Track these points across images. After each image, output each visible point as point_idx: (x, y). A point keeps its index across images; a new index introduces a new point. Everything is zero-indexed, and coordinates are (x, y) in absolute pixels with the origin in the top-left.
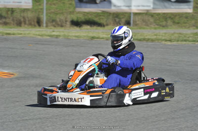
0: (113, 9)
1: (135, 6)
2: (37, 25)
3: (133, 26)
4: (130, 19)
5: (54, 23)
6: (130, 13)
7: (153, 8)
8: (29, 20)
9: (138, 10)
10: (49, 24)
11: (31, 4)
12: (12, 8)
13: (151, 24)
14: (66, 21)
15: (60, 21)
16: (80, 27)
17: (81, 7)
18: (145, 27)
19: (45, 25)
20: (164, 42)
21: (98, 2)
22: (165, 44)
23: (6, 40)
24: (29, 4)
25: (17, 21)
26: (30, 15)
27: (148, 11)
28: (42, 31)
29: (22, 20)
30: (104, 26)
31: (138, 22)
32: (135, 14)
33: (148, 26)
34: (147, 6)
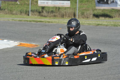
0: (118, 7)
5: (83, 16)
11: (70, 4)
12: (59, 7)
15: (86, 15)
16: (98, 18)
17: (99, 6)
23: (46, 25)
24: (68, 4)
26: (69, 11)
29: (64, 14)
30: (113, 18)
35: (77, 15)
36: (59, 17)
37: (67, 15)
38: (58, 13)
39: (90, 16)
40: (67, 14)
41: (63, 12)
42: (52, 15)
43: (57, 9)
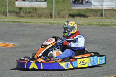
0: (93, 7)
1: (105, 5)
3: (104, 17)
4: (103, 13)
5: (59, 16)
6: (103, 10)
8: (45, 15)
9: (107, 8)
11: (46, 5)
12: (36, 8)
13: (114, 16)
15: (63, 15)
16: (74, 18)
17: (74, 6)
18: (111, 17)
20: (114, 26)
21: (84, 3)
22: (114, 28)
23: (23, 26)
24: (45, 5)
25: (38, 15)
26: (45, 11)
27: (112, 8)
28: (47, 20)
29: (41, 14)
30: (88, 17)
31: (107, 15)
32: (105, 10)
33: (113, 17)
34: (112, 5)
35: (54, 15)
36: (36, 17)
37: (44, 16)
38: (35, 13)
39: (66, 16)
40: (44, 14)
41: (40, 12)
42: (29, 15)
43: (34, 10)
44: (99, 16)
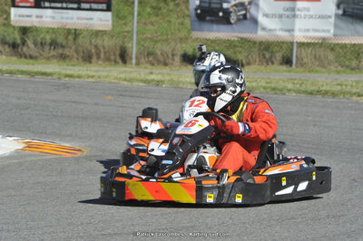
0: (261, 35)
1: (300, 30)
2: (120, 61)
3: (297, 67)
4: (292, 54)
5: (151, 59)
6: (292, 43)
7: (335, 35)
8: (105, 53)
9: (306, 37)
10: (142, 60)
11: (110, 23)
12: (76, 30)
13: (329, 64)
14: (173, 55)
15: (162, 54)
17: (201, 30)
19: (134, 61)
21: (233, 21)
25: (84, 53)
26: (107, 42)
27: (324, 39)
29: (93, 51)
30: (243, 66)
31: (305, 60)
32: (301, 45)
34: (324, 31)
36: (77, 59)
38: (73, 48)
39: (173, 60)
40: (102, 51)
42: (53, 53)
43: (71, 37)
44: (281, 64)
